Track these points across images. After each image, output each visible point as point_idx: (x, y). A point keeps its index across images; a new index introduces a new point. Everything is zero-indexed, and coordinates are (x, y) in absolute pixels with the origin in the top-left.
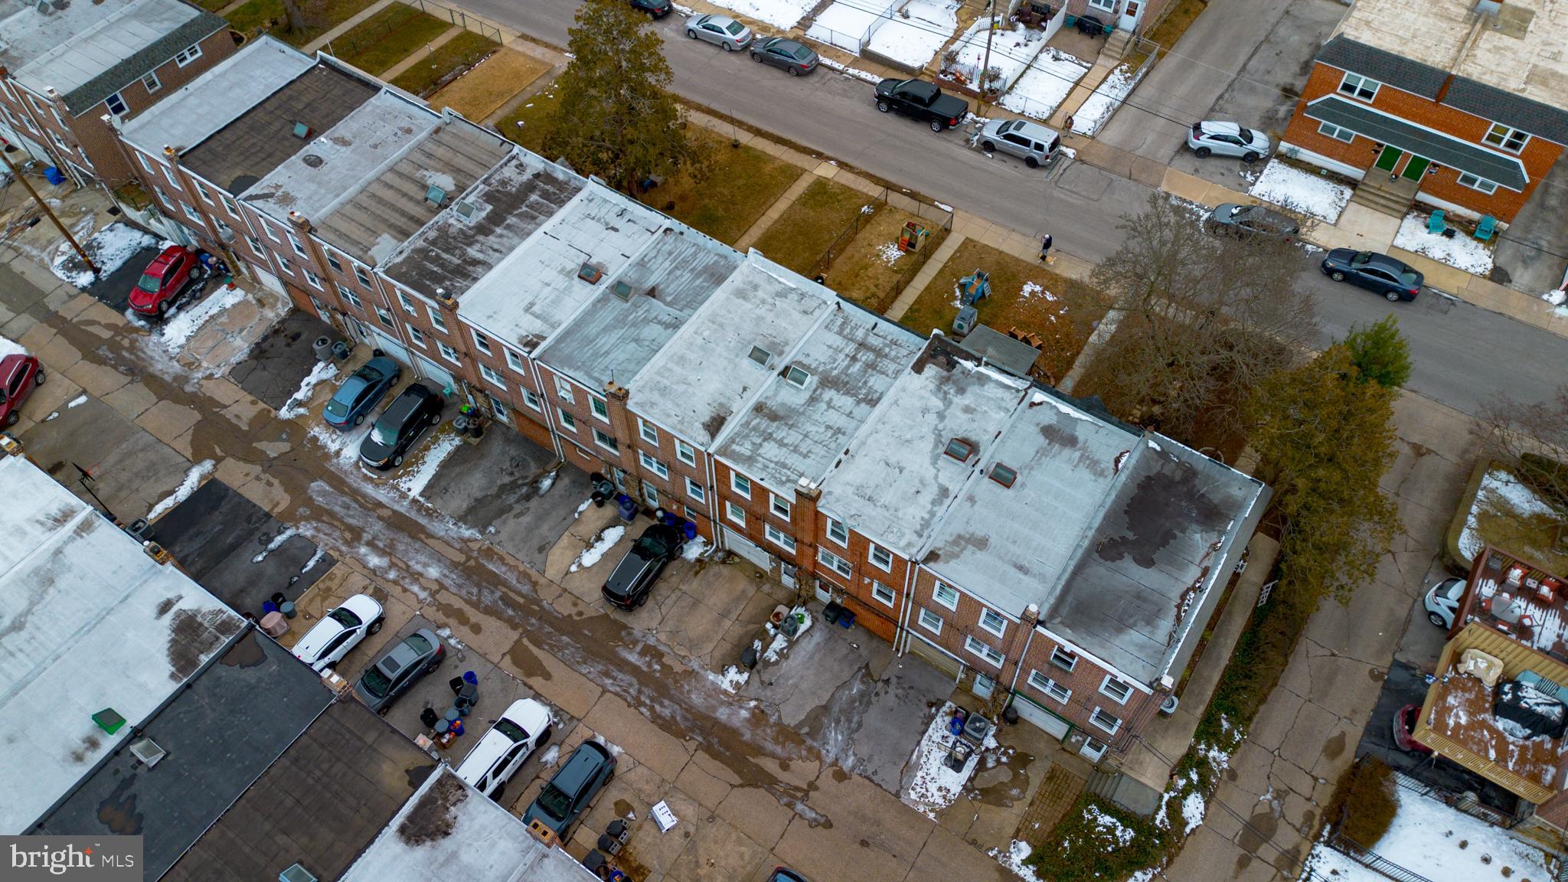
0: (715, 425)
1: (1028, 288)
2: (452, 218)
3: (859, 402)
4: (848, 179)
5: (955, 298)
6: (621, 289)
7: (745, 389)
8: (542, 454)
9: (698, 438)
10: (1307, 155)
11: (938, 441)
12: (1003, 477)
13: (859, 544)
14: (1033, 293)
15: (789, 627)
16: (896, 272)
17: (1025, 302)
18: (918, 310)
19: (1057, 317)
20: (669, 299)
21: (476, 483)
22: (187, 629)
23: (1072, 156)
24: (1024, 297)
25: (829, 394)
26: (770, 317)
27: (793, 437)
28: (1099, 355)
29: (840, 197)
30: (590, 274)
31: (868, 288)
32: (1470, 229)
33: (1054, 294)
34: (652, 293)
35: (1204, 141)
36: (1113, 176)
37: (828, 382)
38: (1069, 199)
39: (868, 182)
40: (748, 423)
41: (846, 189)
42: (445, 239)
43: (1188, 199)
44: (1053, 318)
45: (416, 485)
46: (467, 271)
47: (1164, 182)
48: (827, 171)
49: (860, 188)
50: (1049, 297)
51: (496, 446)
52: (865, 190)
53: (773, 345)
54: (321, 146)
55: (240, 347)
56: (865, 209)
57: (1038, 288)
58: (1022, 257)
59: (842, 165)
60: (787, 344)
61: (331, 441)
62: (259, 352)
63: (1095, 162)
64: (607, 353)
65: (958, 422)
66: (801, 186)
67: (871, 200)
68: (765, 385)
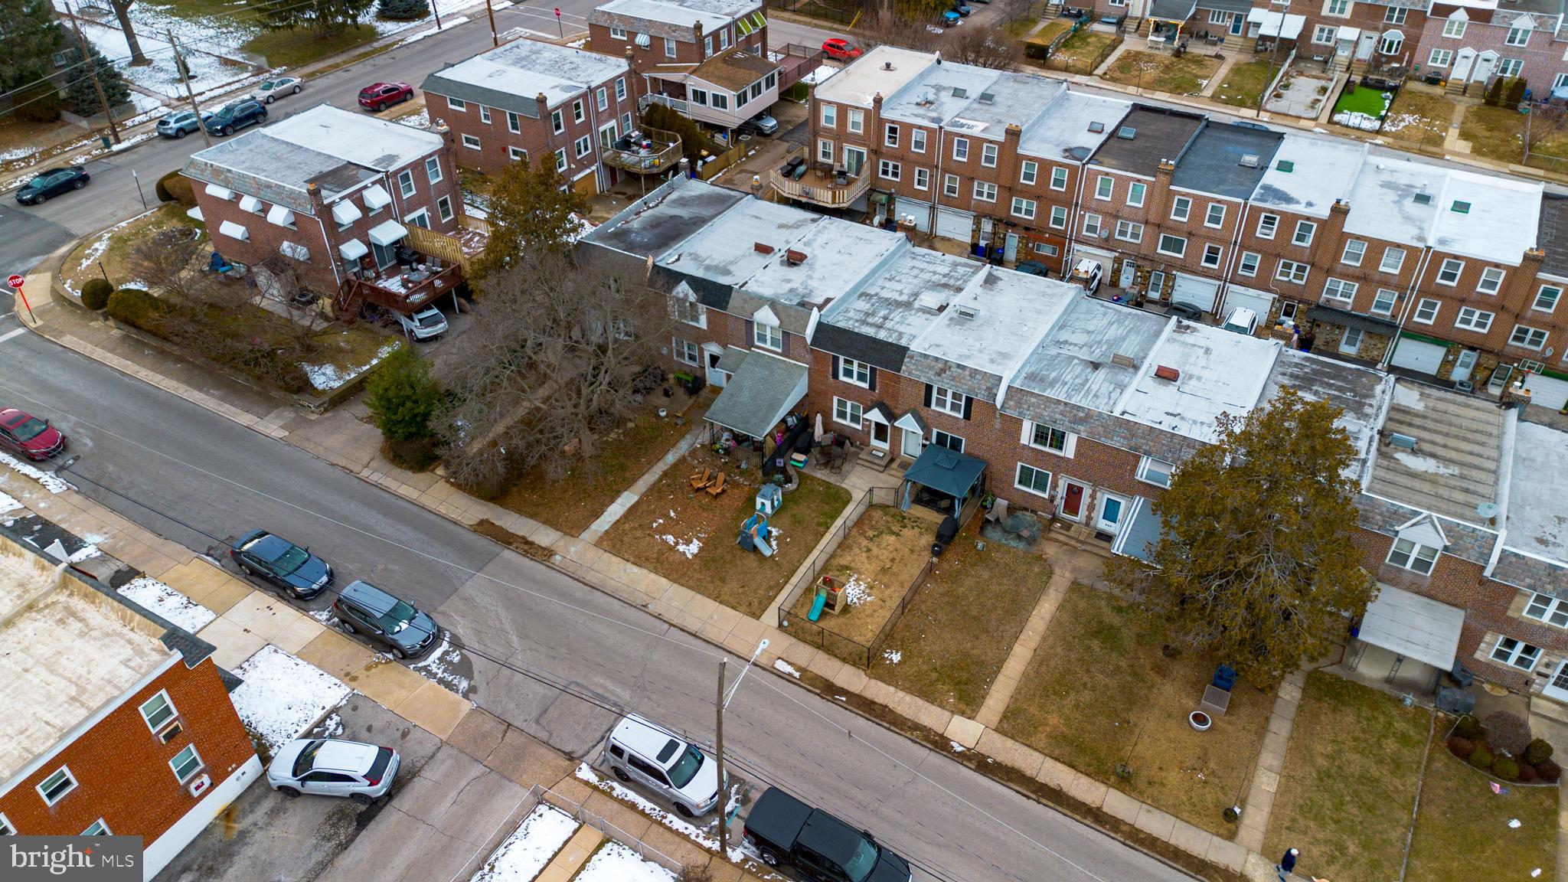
1: (694, 548)
3: (877, 294)
4: (930, 715)
5: (777, 538)
6: (1128, 365)
7: (976, 299)
9: (1003, 273)
11: (811, 266)
14: (688, 542)
16: (847, 568)
17: (700, 532)
18: (819, 524)
19: (666, 516)
20: (1076, 361)
23: (584, 766)
24: (699, 539)
25: (904, 298)
26: (970, 341)
27: (927, 276)
28: (628, 484)
29: (934, 675)
31: (878, 546)
33: (665, 542)
34: (1096, 366)
36: (533, 729)
37: (905, 305)
38: (610, 686)
39: (899, 710)
40: (965, 281)
41: (926, 692)
43: (442, 687)
44: (672, 514)
47: (462, 715)
49: (908, 698)
50: (670, 539)
52: (901, 694)
53: (960, 323)
56: (896, 657)
57: (681, 548)
58: (691, 593)
59: (940, 744)
60: (949, 325)
63: (550, 755)
64: (1111, 324)
65: (796, 275)
66: (998, 696)
67: (889, 676)
68: (957, 301)
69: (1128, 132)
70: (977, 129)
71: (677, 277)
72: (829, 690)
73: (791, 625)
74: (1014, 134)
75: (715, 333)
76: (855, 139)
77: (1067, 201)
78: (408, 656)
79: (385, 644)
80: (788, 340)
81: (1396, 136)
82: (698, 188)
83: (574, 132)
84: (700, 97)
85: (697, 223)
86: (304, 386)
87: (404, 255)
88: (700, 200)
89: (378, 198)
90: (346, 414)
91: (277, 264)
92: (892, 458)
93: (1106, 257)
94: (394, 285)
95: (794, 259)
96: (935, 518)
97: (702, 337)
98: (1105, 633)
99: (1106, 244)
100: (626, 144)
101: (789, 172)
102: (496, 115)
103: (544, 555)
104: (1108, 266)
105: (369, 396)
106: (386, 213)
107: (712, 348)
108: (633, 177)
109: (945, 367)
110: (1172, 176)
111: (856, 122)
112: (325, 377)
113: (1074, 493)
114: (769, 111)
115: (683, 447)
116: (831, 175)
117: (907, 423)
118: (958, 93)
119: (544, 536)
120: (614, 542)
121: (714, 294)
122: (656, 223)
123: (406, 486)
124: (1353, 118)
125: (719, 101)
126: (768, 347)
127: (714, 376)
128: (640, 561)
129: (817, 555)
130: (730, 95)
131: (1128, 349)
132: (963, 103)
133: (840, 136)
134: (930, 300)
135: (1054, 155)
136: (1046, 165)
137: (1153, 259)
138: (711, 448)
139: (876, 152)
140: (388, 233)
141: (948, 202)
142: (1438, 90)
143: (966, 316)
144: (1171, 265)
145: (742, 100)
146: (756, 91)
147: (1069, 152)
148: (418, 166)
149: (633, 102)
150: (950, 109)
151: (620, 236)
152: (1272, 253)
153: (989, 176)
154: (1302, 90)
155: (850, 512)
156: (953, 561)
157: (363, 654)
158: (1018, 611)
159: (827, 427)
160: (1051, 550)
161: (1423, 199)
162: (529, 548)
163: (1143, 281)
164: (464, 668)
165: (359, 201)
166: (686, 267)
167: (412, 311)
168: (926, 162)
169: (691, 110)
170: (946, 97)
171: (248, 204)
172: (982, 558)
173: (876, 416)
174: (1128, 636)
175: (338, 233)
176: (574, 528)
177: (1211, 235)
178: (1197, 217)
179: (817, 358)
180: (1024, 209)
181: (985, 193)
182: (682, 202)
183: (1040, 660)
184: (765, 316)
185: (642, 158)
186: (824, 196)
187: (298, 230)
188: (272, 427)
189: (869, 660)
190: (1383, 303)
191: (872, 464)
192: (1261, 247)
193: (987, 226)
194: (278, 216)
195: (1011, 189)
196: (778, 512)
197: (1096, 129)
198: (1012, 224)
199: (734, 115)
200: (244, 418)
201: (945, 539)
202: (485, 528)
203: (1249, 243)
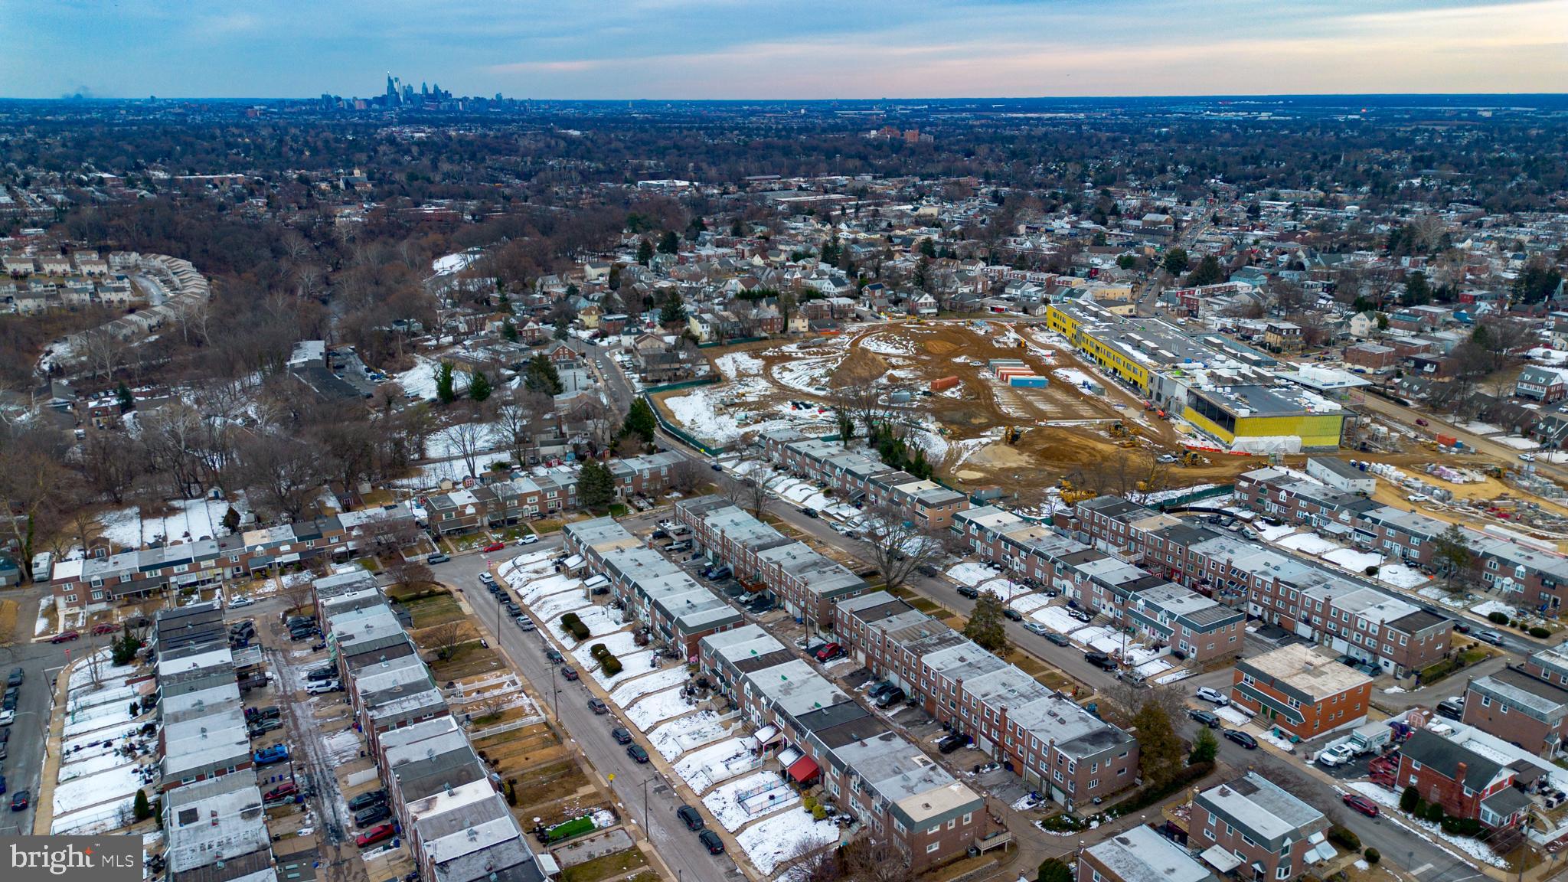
0: (984, 696)
2: (927, 641)
6: (970, 664)
7: (997, 691)
8: (931, 715)
9: (979, 697)
10: (1240, 706)
12: (1062, 722)
13: (1016, 725)
15: (992, 766)
20: (983, 669)
21: (909, 717)
22: (837, 697)
23: (1152, 688)
30: (962, 659)
32: (1289, 738)
34: (979, 667)
35: (1201, 693)
37: (1022, 695)
40: (994, 697)
42: (923, 644)
45: (890, 714)
46: (927, 652)
48: (1058, 671)
51: (917, 711)
54: (894, 618)
55: (846, 672)
60: (1016, 686)
61: (867, 699)
62: (852, 675)
64: (960, 677)
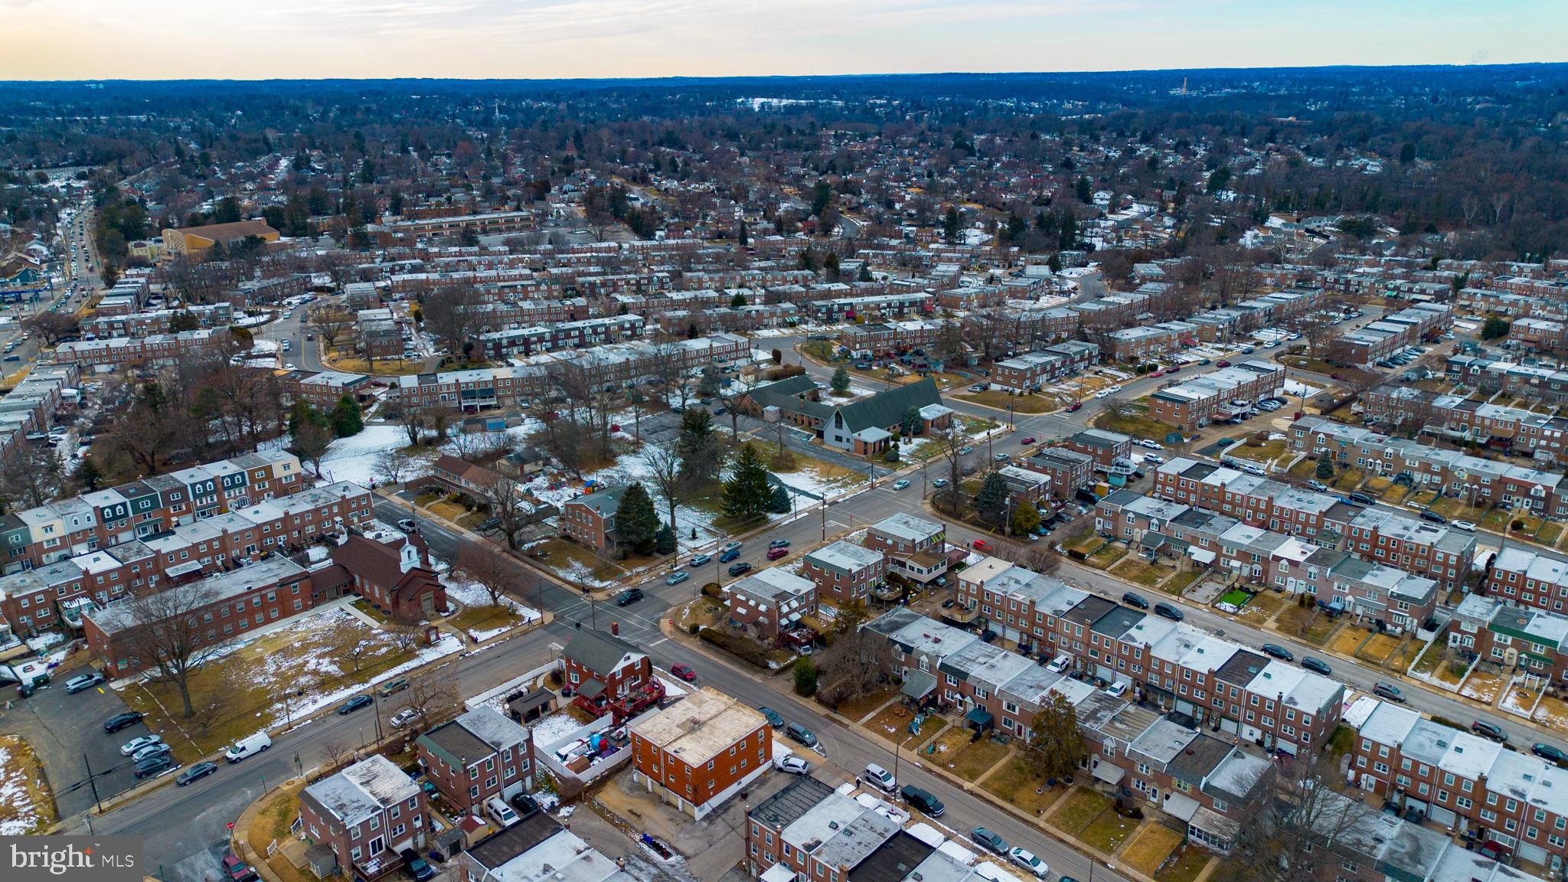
1: (893, 730)
3: (964, 656)
4: (959, 781)
5: (921, 731)
11: (943, 643)
12: (926, 636)
14: (892, 728)
16: (942, 742)
17: (896, 726)
18: (935, 729)
19: (885, 720)
20: (1025, 685)
24: (895, 728)
25: (973, 658)
26: (991, 674)
28: (873, 709)
29: (963, 772)
31: (954, 737)
33: (884, 727)
34: (1031, 687)
41: (960, 776)
43: (818, 754)
44: (887, 720)
47: (824, 761)
48: (968, 785)
49: (954, 776)
50: (886, 727)
52: (952, 775)
53: (990, 668)
56: (952, 766)
57: (889, 729)
58: (891, 742)
59: (961, 787)
64: (1043, 675)
65: (937, 646)
66: (981, 779)
67: (949, 770)
68: (992, 661)
69: (1082, 607)
70: (1020, 597)
71: (896, 642)
72: (930, 771)
73: (921, 755)
74: (1033, 603)
75: (907, 663)
76: (973, 595)
77: (1054, 631)
78: (808, 745)
79: (802, 741)
80: (931, 667)
81: (1242, 617)
82: (906, 611)
83: (860, 582)
84: (912, 568)
85: (904, 624)
86: (767, 667)
87: (798, 625)
88: (906, 616)
89: (794, 604)
90: (780, 677)
91: (757, 624)
92: (964, 712)
93: (1070, 655)
94: (795, 635)
95: (937, 641)
96: (974, 732)
97: (902, 664)
98: (1020, 769)
99: (1070, 649)
100: (879, 587)
101: (945, 606)
102: (831, 573)
103: (846, 726)
104: (1072, 659)
105: (793, 670)
106: (795, 610)
107: (906, 668)
108: (880, 601)
109: (980, 681)
110: (1092, 626)
111: (973, 589)
112: (773, 665)
113: (1020, 728)
114: (943, 576)
115: (892, 701)
116: (962, 608)
117: (968, 699)
118: (1017, 582)
119: (846, 721)
120: (867, 725)
121: (907, 649)
122: (890, 623)
123: (802, 701)
124: (1228, 607)
125: (920, 571)
126: (924, 669)
127: (905, 679)
128: (876, 731)
129: (933, 738)
130: (925, 570)
131: (1044, 684)
132: (1018, 586)
133: (967, 593)
134: (982, 660)
135: (1049, 612)
136: (1046, 616)
137: (1089, 659)
138: (902, 703)
139: (981, 602)
140: (795, 617)
141: (1010, 625)
142: (1279, 596)
143: (993, 666)
144: (1094, 662)
145: (930, 571)
146: (937, 568)
147: (1056, 612)
148: (808, 594)
149: (884, 570)
150: (1013, 587)
151: (877, 626)
152: (1129, 660)
153: (1024, 617)
154: (1210, 589)
155: (947, 728)
156: (977, 744)
157: (796, 744)
158: (994, 760)
159: (943, 699)
160: (1011, 746)
161: (1187, 646)
162: (841, 724)
163: (1085, 666)
164: (823, 751)
165: (788, 605)
166: (899, 639)
167: (801, 645)
168: (1001, 608)
169: (906, 574)
170: (1012, 582)
171: (752, 603)
172: (987, 745)
173: (958, 696)
174: (1026, 770)
175: (782, 616)
176: (855, 721)
177: (1106, 651)
178: (1101, 643)
179: (940, 675)
180: (1038, 632)
181: (1023, 624)
182: (900, 616)
183: (997, 772)
184: (924, 658)
185: (886, 594)
186: (958, 618)
187: (768, 613)
188: (757, 679)
189: (944, 766)
190: (1168, 685)
191: (956, 714)
192: (1124, 657)
193: (1025, 637)
194: (762, 608)
195: (1033, 624)
196: (922, 724)
197: (1069, 603)
198: (1034, 637)
199: (926, 577)
200: (748, 676)
201: (976, 738)
202: (827, 716)
203: (1120, 656)
